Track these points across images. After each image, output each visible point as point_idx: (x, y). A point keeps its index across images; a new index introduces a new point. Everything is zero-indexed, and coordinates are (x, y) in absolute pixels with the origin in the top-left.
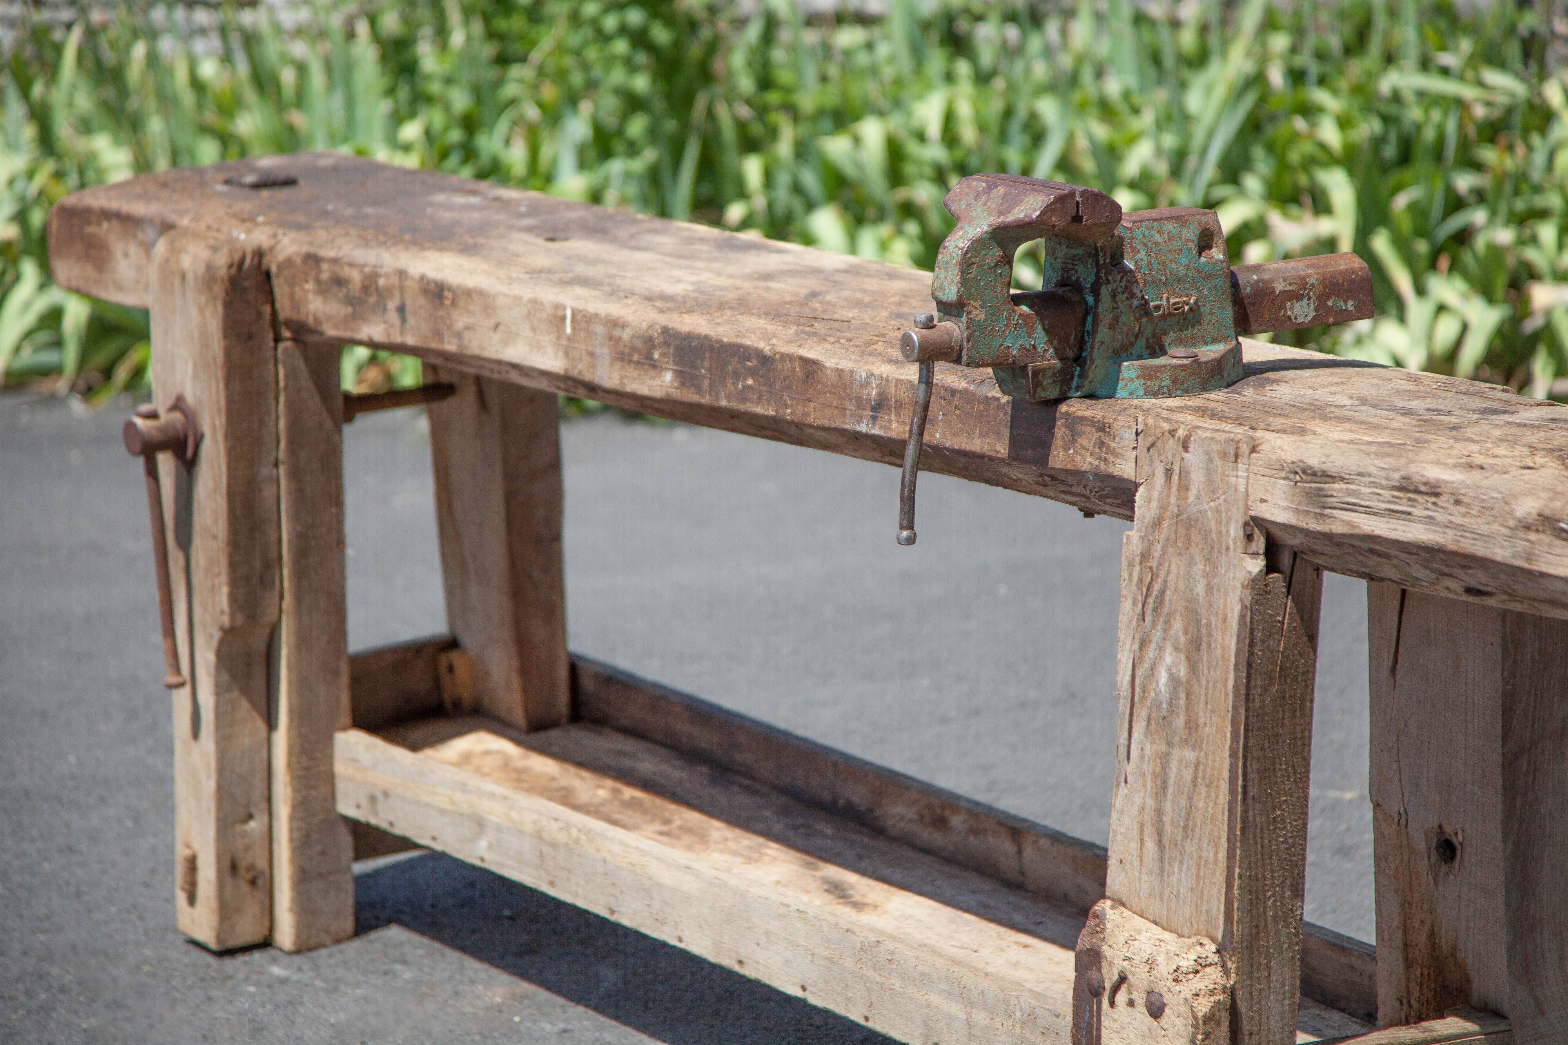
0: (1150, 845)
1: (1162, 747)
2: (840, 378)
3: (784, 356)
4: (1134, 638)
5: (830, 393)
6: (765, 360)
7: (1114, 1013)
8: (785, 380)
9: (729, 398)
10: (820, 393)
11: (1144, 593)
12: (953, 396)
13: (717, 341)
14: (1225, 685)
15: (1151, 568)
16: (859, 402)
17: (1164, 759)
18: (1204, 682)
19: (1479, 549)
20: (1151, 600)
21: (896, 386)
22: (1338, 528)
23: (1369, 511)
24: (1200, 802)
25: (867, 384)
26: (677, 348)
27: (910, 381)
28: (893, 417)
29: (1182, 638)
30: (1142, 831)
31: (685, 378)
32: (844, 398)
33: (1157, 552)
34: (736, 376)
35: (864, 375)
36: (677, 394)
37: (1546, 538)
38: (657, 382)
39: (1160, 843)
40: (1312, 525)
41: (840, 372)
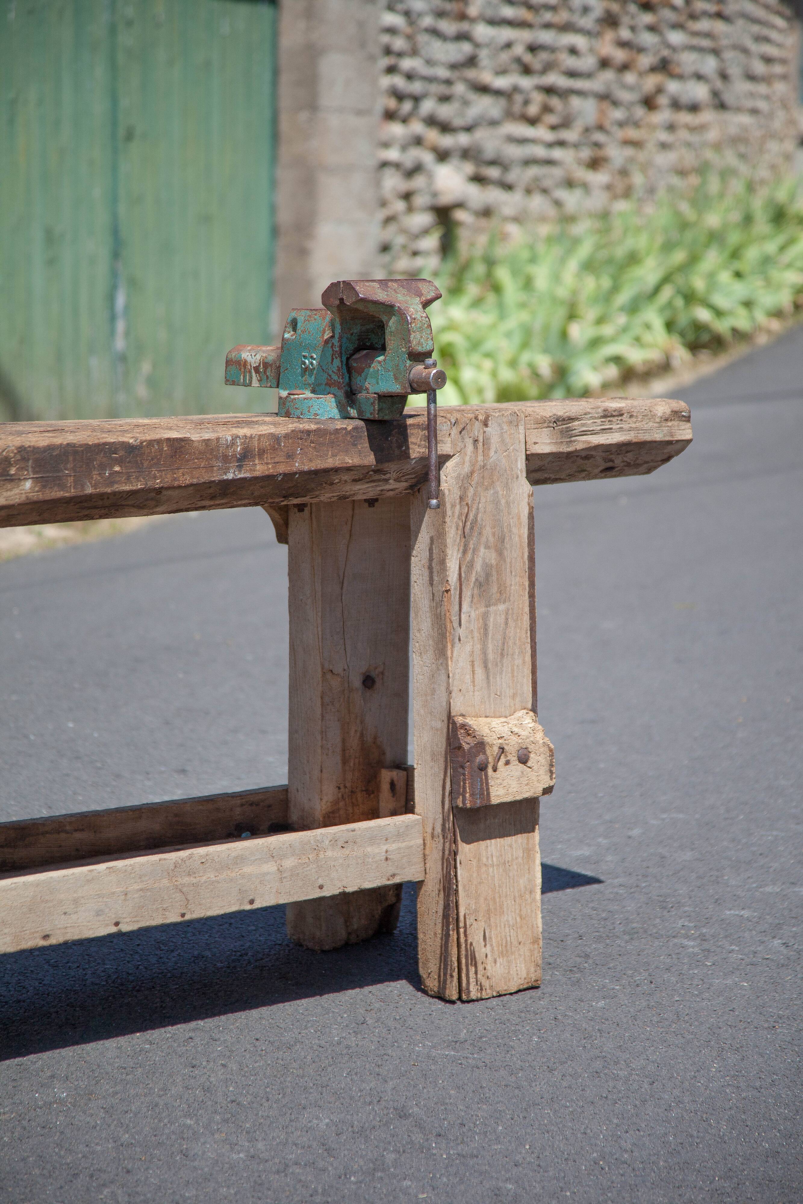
0: (480, 672)
1: (483, 609)
2: (207, 445)
3: (151, 443)
4: (459, 550)
5: (197, 459)
6: (130, 449)
7: (498, 774)
8: (152, 459)
9: (95, 486)
10: (188, 461)
11: (464, 521)
12: (309, 435)
13: (81, 446)
14: (522, 558)
15: (467, 504)
16: (226, 459)
17: (485, 616)
18: (508, 560)
19: (648, 437)
20: (468, 524)
21: (259, 440)
22: (580, 446)
23: (593, 433)
24: (511, 632)
25: (233, 443)
26: (36, 461)
27: (272, 434)
28: (257, 462)
29: (491, 539)
30: (473, 666)
31: (43, 482)
32: (211, 459)
33: (471, 492)
34: (102, 467)
35: (229, 438)
36: (38, 496)
37: (675, 423)
38: (16, 491)
39: (486, 667)
40: (565, 449)
41: (207, 442)
